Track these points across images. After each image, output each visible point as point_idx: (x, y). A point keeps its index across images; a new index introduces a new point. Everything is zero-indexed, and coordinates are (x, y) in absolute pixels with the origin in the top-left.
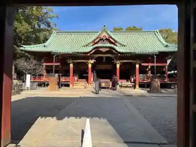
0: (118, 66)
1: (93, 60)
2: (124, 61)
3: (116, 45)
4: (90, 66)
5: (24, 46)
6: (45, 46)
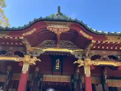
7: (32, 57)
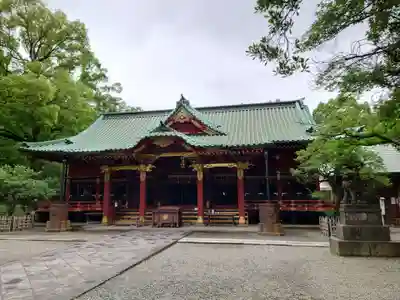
0: (200, 177)
1: (150, 166)
2: (214, 165)
3: (205, 134)
4: (143, 177)
5: (28, 144)
6: (68, 142)
7: (147, 165)
